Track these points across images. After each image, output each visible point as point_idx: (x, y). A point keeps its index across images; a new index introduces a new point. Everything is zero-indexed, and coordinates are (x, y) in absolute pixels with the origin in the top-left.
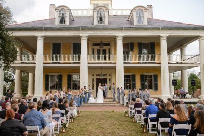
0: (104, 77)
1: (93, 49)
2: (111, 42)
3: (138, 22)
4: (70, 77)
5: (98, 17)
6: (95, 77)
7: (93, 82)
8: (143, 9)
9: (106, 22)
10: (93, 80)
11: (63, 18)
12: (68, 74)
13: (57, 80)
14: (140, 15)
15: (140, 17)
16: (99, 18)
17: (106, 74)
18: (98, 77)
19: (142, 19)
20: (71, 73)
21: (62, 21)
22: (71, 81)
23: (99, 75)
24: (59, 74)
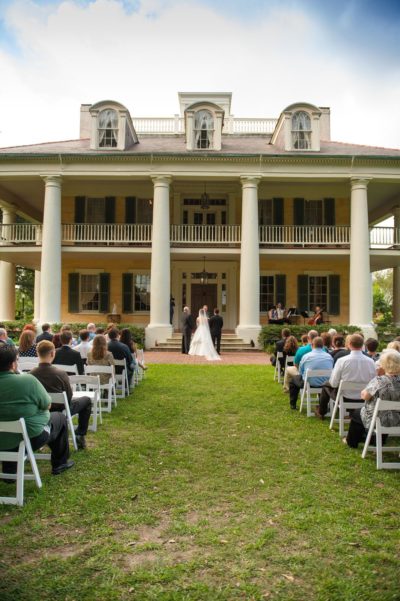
0: (211, 281)
1: (186, 213)
2: (227, 196)
3: (296, 146)
4: (128, 280)
5: (196, 132)
6: (189, 281)
7: (184, 293)
8: (310, 112)
9: (216, 145)
10: (184, 287)
11: (109, 133)
12: (124, 271)
13: (98, 287)
14: (301, 127)
15: (302, 134)
16: (199, 134)
17: (216, 275)
18: (196, 281)
19: (306, 136)
20: (131, 271)
21: (108, 138)
22: (131, 290)
23: (197, 276)
24: (102, 271)
